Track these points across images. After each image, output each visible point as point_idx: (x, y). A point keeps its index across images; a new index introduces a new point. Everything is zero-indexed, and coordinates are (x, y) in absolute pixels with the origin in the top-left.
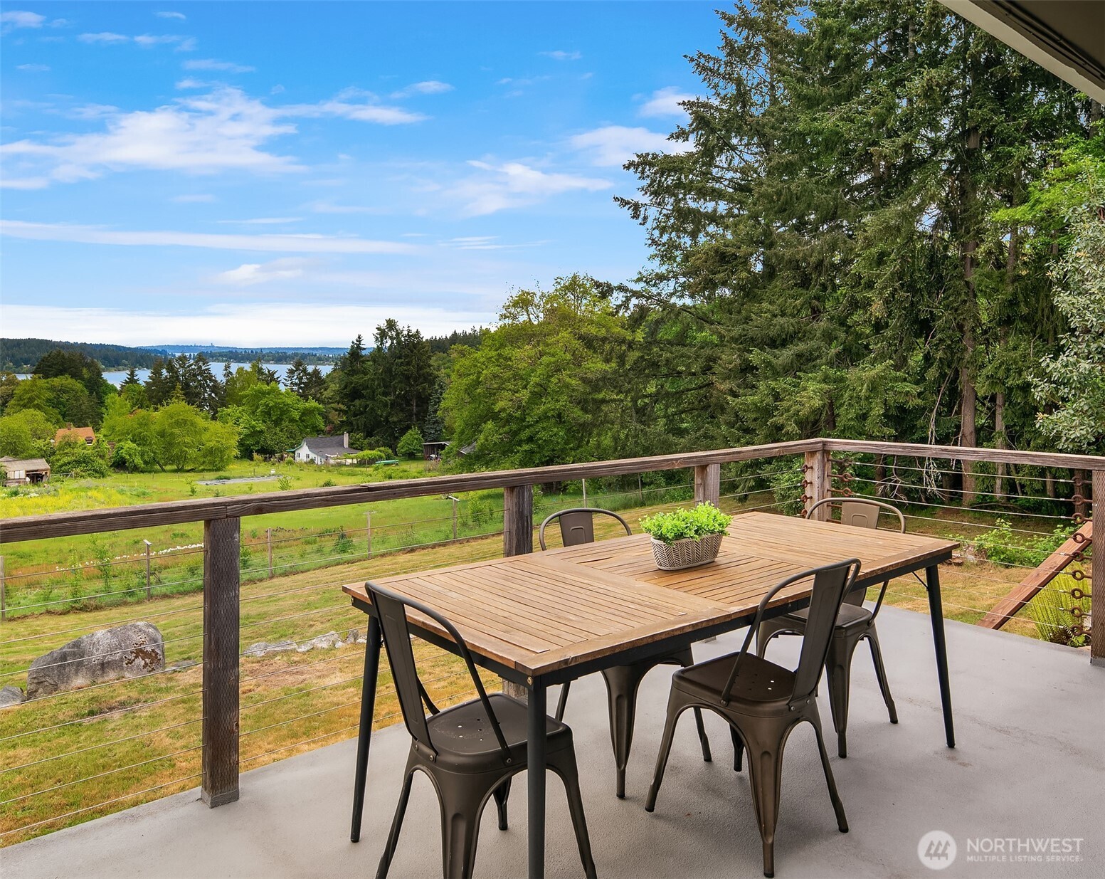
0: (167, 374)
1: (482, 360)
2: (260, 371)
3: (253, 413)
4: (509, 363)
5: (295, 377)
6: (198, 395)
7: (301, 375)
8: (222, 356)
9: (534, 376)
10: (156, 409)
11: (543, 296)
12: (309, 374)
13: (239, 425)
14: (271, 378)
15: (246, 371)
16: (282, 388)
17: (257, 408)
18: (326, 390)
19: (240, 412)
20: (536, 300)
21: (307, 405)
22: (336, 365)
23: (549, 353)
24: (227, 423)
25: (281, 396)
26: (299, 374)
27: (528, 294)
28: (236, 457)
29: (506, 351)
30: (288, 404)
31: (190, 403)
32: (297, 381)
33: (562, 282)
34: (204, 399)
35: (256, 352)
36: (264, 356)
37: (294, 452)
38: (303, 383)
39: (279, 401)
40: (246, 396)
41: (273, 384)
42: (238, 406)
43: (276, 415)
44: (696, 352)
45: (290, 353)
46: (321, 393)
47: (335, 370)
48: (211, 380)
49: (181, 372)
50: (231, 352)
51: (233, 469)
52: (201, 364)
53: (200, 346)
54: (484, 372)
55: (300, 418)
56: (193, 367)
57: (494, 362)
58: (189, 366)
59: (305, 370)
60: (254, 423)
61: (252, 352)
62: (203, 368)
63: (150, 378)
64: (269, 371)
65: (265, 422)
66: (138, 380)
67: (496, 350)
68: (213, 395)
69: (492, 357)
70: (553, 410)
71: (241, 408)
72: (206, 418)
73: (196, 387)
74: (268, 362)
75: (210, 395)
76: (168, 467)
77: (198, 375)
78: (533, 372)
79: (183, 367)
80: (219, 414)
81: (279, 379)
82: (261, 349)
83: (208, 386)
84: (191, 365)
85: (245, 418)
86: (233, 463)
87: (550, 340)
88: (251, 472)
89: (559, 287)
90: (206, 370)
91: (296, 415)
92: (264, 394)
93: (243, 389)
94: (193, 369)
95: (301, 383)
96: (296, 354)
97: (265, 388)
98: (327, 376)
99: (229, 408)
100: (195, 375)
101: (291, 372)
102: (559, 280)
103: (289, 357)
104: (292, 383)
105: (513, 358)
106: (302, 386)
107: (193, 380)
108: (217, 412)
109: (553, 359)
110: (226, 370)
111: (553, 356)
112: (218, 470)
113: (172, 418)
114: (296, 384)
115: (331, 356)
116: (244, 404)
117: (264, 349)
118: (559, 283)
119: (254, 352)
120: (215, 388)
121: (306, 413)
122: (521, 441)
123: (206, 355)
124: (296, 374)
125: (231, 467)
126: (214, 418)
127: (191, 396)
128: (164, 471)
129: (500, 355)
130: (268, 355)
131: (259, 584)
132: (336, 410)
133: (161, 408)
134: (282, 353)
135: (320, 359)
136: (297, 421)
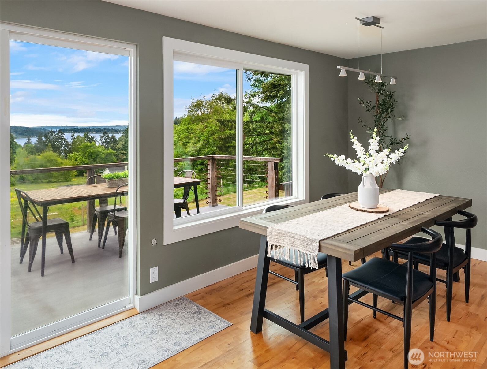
0: (44, 139)
1: (180, 130)
2: (88, 137)
3: (84, 155)
4: (192, 131)
5: (104, 139)
6: (59, 148)
7: (106, 138)
8: (71, 130)
9: (203, 137)
10: (39, 155)
11: (207, 102)
12: (110, 138)
13: (77, 161)
14: (92, 140)
15: (81, 137)
16: (97, 144)
17: (86, 153)
18: (117, 145)
19: (78, 156)
20: (204, 104)
21: (108, 151)
22: (123, 133)
23: (209, 127)
24: (72, 160)
25: (97, 148)
26: (105, 138)
27: (201, 101)
28: (76, 175)
29: (191, 126)
30: (99, 151)
31: (55, 151)
32: (104, 141)
33: (215, 96)
34: (62, 150)
35: (87, 128)
36: (91, 130)
37: (102, 172)
38: (107, 142)
39: (96, 150)
40: (81, 148)
41: (93, 142)
42: (77, 153)
43: (94, 156)
44: (266, 125)
45: (102, 128)
46: (115, 146)
47: (122, 136)
48: (65, 141)
49: (51, 138)
50: (76, 128)
51: (74, 181)
52: (60, 134)
53: (61, 126)
54: (181, 135)
55: (105, 157)
56: (57, 135)
57: (185, 131)
58: (54, 135)
59: (108, 136)
60: (84, 160)
61: (85, 128)
62: (61, 136)
63: (37, 141)
64: (91, 137)
65: (89, 159)
66: (31, 142)
67: (187, 126)
68: (66, 148)
69: (184, 129)
70: (211, 151)
71: (78, 154)
72: (62, 158)
73: (58, 145)
74: (92, 132)
75: (64, 148)
76: (44, 181)
77: (59, 139)
78: (202, 135)
79: (52, 136)
80: (68, 156)
81: (96, 140)
82: (89, 127)
83: (63, 144)
84: (56, 135)
85: (80, 158)
86: (74, 178)
87: (209, 121)
88: (82, 182)
89: (214, 98)
90: (62, 137)
91: (103, 156)
92: (88, 147)
93: (79, 145)
94: (57, 137)
95: (106, 142)
96: (105, 129)
97: (89, 144)
98: (119, 139)
99: (73, 154)
100: (57, 139)
101: (102, 137)
102: (214, 96)
103: (102, 130)
104: (102, 142)
105: (194, 129)
106: (107, 143)
107: (56, 142)
108: (67, 156)
109: (210, 129)
110: (72, 136)
111: (211, 128)
112: (68, 181)
113: (46, 159)
114: (104, 142)
115: (121, 129)
116: (79, 152)
117: (91, 127)
118: (214, 97)
119: (86, 128)
120: (67, 145)
121: (108, 155)
122: (197, 164)
123: (63, 130)
124: (104, 138)
125: (73, 180)
126: (66, 158)
127: (55, 148)
128: (42, 182)
129: (188, 128)
130: (92, 129)
131: (78, 228)
132: (122, 153)
133: (41, 154)
134: (99, 128)
135: (116, 131)
136: (104, 159)
